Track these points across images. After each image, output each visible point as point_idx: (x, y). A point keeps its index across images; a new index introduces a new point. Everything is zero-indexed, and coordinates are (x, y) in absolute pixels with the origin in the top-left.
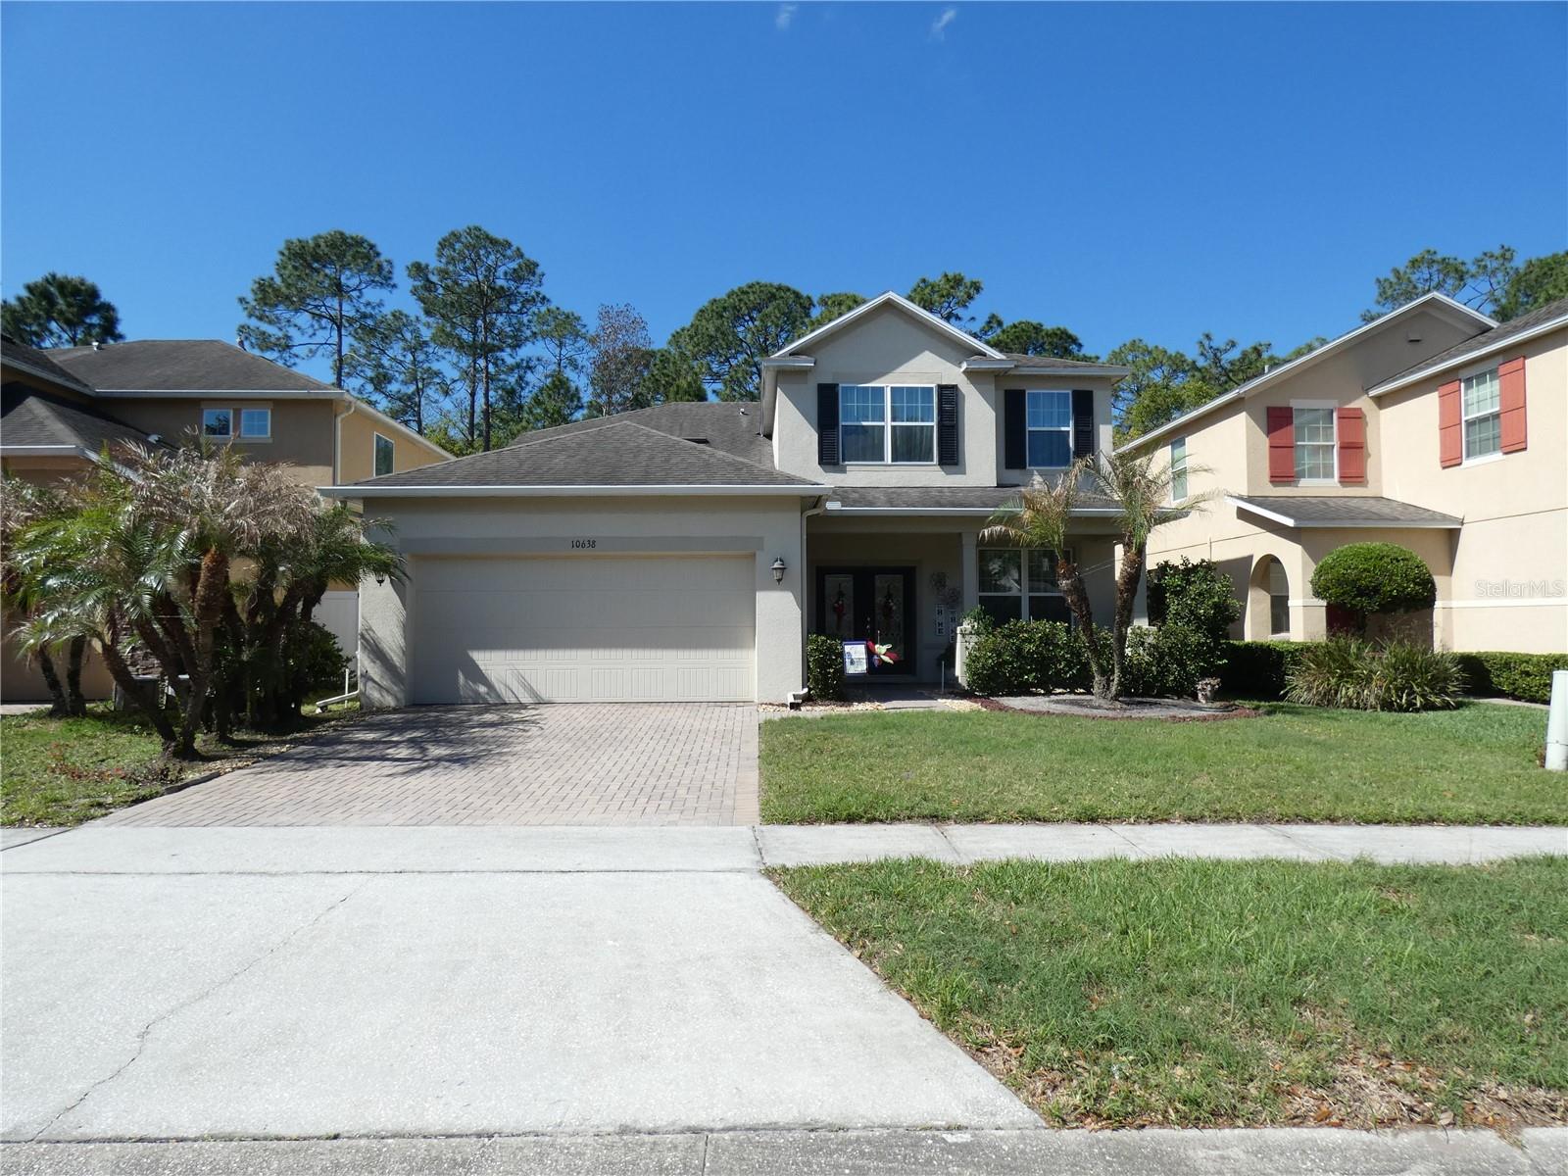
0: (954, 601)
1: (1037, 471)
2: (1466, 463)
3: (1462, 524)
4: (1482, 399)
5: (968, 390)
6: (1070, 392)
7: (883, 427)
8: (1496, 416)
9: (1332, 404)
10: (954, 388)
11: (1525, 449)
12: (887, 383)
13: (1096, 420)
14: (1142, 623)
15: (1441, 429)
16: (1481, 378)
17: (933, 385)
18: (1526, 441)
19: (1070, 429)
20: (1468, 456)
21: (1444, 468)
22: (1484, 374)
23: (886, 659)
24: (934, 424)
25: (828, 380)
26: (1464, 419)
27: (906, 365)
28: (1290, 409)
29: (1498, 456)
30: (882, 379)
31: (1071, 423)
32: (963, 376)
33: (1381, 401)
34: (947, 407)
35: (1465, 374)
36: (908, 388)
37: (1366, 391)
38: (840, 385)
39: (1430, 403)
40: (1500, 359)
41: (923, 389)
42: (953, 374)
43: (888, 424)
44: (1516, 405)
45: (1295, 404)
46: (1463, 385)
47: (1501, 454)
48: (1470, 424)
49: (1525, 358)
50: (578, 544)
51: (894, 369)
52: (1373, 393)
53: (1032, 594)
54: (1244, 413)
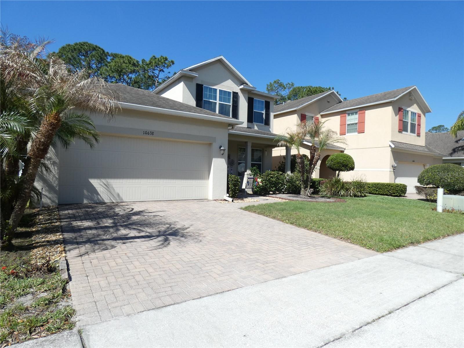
0: (232, 163)
1: (256, 124)
2: (347, 134)
3: (345, 149)
4: (352, 119)
5: (240, 94)
6: (264, 101)
7: (216, 103)
8: (356, 124)
9: (313, 115)
10: (237, 93)
11: (364, 133)
12: (218, 88)
13: (270, 111)
14: (289, 173)
15: (340, 125)
16: (352, 114)
17: (231, 91)
18: (364, 131)
19: (264, 112)
20: (347, 133)
21: (340, 135)
22: (354, 113)
23: (261, 184)
24: (231, 104)
25: (200, 83)
26: (347, 123)
27: (224, 83)
28: (305, 115)
29: (356, 133)
30: (216, 86)
31: (264, 111)
32: (240, 90)
33: (323, 116)
34: (235, 99)
35: (347, 112)
36: (224, 91)
37: (320, 113)
38: (204, 85)
39: (338, 118)
40: (358, 110)
41: (228, 92)
42: (237, 89)
43: (218, 102)
44: (362, 122)
45: (307, 114)
46: (347, 115)
47: (357, 133)
48: (348, 125)
49: (365, 110)
50: (146, 133)
51: (221, 83)
52: (321, 114)
53: (252, 162)
54: (296, 115)
